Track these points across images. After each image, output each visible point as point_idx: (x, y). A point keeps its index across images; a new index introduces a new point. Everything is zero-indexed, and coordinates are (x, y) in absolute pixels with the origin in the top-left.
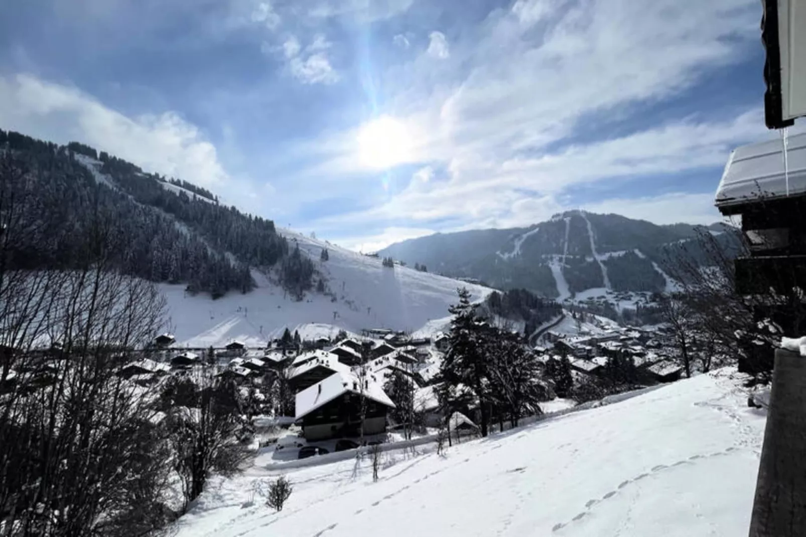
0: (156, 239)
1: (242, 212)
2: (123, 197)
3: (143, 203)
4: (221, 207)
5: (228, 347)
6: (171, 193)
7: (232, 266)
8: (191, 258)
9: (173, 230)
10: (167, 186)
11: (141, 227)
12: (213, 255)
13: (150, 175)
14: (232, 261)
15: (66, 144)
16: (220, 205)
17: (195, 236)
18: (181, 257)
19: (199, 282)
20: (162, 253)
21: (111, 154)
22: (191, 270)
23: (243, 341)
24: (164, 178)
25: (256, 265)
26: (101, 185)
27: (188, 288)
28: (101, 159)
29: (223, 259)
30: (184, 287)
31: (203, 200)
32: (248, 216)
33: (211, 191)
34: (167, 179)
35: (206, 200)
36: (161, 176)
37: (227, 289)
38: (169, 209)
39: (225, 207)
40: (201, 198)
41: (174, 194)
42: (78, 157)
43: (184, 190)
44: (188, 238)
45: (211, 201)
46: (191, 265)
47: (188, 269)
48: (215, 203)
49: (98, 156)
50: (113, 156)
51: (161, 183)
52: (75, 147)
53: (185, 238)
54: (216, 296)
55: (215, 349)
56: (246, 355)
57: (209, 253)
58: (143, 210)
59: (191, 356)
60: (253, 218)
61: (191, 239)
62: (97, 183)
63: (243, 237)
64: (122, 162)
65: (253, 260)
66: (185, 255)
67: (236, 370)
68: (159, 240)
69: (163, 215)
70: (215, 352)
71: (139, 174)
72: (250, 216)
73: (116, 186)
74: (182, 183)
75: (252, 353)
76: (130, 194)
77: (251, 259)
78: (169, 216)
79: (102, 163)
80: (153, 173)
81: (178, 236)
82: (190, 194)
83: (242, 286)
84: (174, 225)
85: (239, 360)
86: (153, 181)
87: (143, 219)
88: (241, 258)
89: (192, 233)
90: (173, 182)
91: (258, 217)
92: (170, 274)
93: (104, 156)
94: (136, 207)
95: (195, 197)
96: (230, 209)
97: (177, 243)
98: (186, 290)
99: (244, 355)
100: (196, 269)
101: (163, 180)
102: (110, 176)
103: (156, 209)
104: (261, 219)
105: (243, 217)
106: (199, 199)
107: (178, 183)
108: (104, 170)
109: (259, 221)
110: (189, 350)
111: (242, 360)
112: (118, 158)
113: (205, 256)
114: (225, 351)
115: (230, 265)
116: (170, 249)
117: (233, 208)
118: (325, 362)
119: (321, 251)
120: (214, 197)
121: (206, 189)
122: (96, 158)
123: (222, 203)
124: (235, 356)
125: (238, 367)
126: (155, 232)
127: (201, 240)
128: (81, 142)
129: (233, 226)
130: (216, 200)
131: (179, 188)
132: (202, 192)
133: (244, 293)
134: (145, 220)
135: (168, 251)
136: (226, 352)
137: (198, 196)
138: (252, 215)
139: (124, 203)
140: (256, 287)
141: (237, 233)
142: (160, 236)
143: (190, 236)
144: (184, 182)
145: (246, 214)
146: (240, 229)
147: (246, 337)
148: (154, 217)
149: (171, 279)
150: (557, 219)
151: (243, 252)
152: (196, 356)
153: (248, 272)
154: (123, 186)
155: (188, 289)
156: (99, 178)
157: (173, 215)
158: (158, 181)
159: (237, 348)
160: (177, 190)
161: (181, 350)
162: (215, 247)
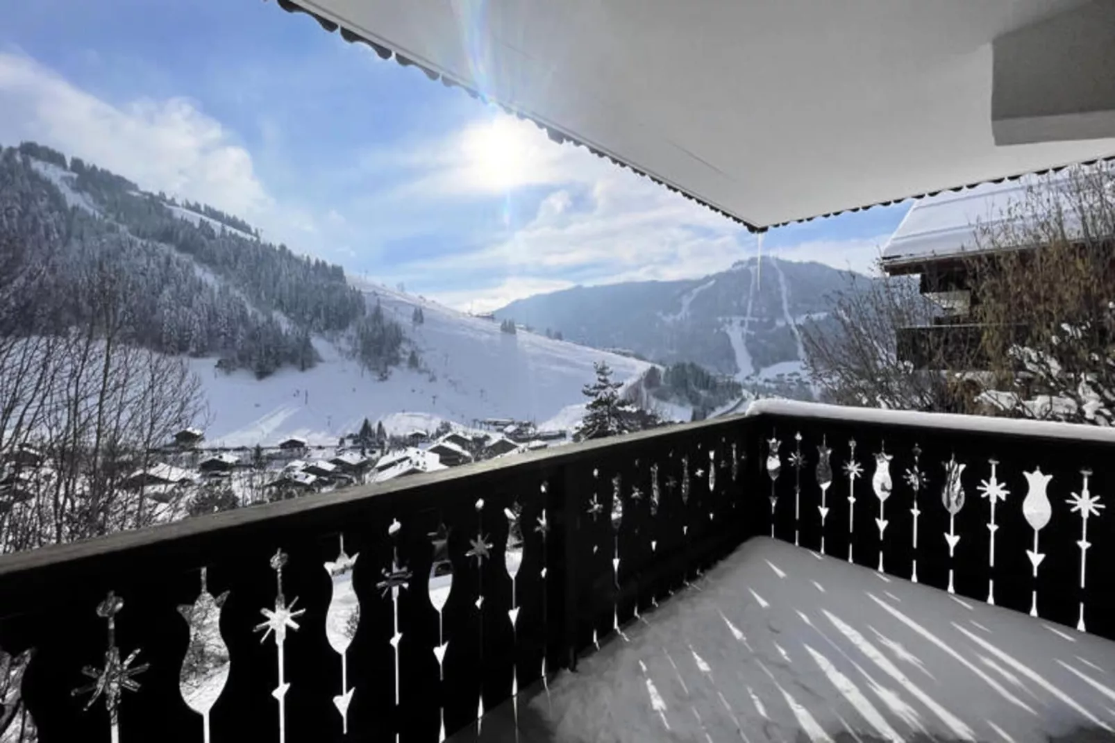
0: (166, 292)
1: (296, 252)
2: (111, 229)
3: (143, 237)
4: (264, 246)
5: (283, 446)
6: (185, 223)
7: (283, 332)
8: (223, 320)
9: (193, 279)
10: (179, 213)
11: (142, 274)
12: (254, 316)
13: (151, 195)
14: (285, 324)
15: (16, 145)
16: (262, 241)
17: (227, 288)
18: (206, 318)
19: (235, 355)
20: (177, 312)
21: (88, 161)
22: (223, 337)
23: (303, 437)
24: (173, 199)
25: (320, 331)
26: (75, 208)
27: (220, 362)
28: (73, 169)
29: (270, 320)
30: (214, 361)
31: (236, 235)
32: (305, 259)
33: (248, 222)
34: (178, 201)
35: (240, 234)
36: (168, 197)
37: (278, 364)
38: (183, 248)
39: (271, 245)
40: (234, 231)
41: (192, 225)
42: (37, 165)
43: (206, 219)
44: (216, 290)
45: (248, 237)
46: (223, 330)
47: (219, 335)
48: (255, 239)
49: (69, 164)
50: (91, 165)
51: (170, 207)
52: (30, 150)
53: (212, 291)
54: (262, 373)
55: (263, 449)
56: (309, 456)
57: (250, 313)
58: (145, 248)
59: (229, 458)
60: (313, 262)
61: (220, 292)
62: (70, 205)
63: (299, 289)
64: (106, 174)
65: (314, 323)
66: (213, 315)
67: (296, 477)
68: (172, 293)
69: (176, 255)
70: (265, 453)
71: (135, 194)
72: (308, 258)
73: (100, 211)
74: (203, 209)
75: (316, 454)
76: (122, 223)
77: (311, 321)
78: (186, 258)
79: (75, 175)
80: (156, 193)
81: (200, 287)
82: (216, 225)
83: (299, 360)
84: (193, 272)
85: (299, 464)
86: (156, 204)
87: (145, 261)
88: (298, 320)
89: (222, 284)
90: (188, 207)
91: (320, 261)
92: (191, 343)
93: (77, 165)
94: (131, 244)
95: (223, 230)
96: (277, 249)
97: (200, 297)
98: (216, 366)
99: (306, 457)
100: (229, 335)
101: (172, 202)
102: (87, 195)
103: (164, 248)
104: (324, 264)
105: (298, 261)
106: (230, 232)
107: (196, 208)
108: (79, 187)
109: (321, 267)
110: (227, 450)
111: (303, 463)
112: (99, 169)
113: (243, 318)
114: (279, 451)
115: (279, 330)
116: (189, 306)
117: (283, 247)
118: (421, 463)
119: (412, 310)
120: (253, 231)
121: (240, 219)
122: (65, 167)
123: (265, 239)
124: (292, 458)
125: (297, 472)
126: (165, 281)
127: (237, 293)
128: (40, 143)
129: (284, 273)
130: (256, 235)
131: (199, 216)
132: (234, 222)
133: (303, 369)
134: (148, 264)
135: (186, 309)
136: (280, 453)
137: (229, 229)
138: (311, 257)
139: (114, 236)
140: (321, 361)
141: (290, 285)
142: (173, 288)
143: (220, 288)
144: (206, 207)
145: (303, 256)
146: (294, 278)
147: (308, 431)
148: (162, 260)
149: (193, 350)
150: (739, 267)
151: (299, 310)
152: (237, 459)
153: (307, 341)
154: (110, 211)
155: (220, 365)
156: (73, 199)
157: (191, 257)
158: (165, 204)
159: (295, 446)
160: (195, 219)
161: (214, 450)
162: (257, 303)
